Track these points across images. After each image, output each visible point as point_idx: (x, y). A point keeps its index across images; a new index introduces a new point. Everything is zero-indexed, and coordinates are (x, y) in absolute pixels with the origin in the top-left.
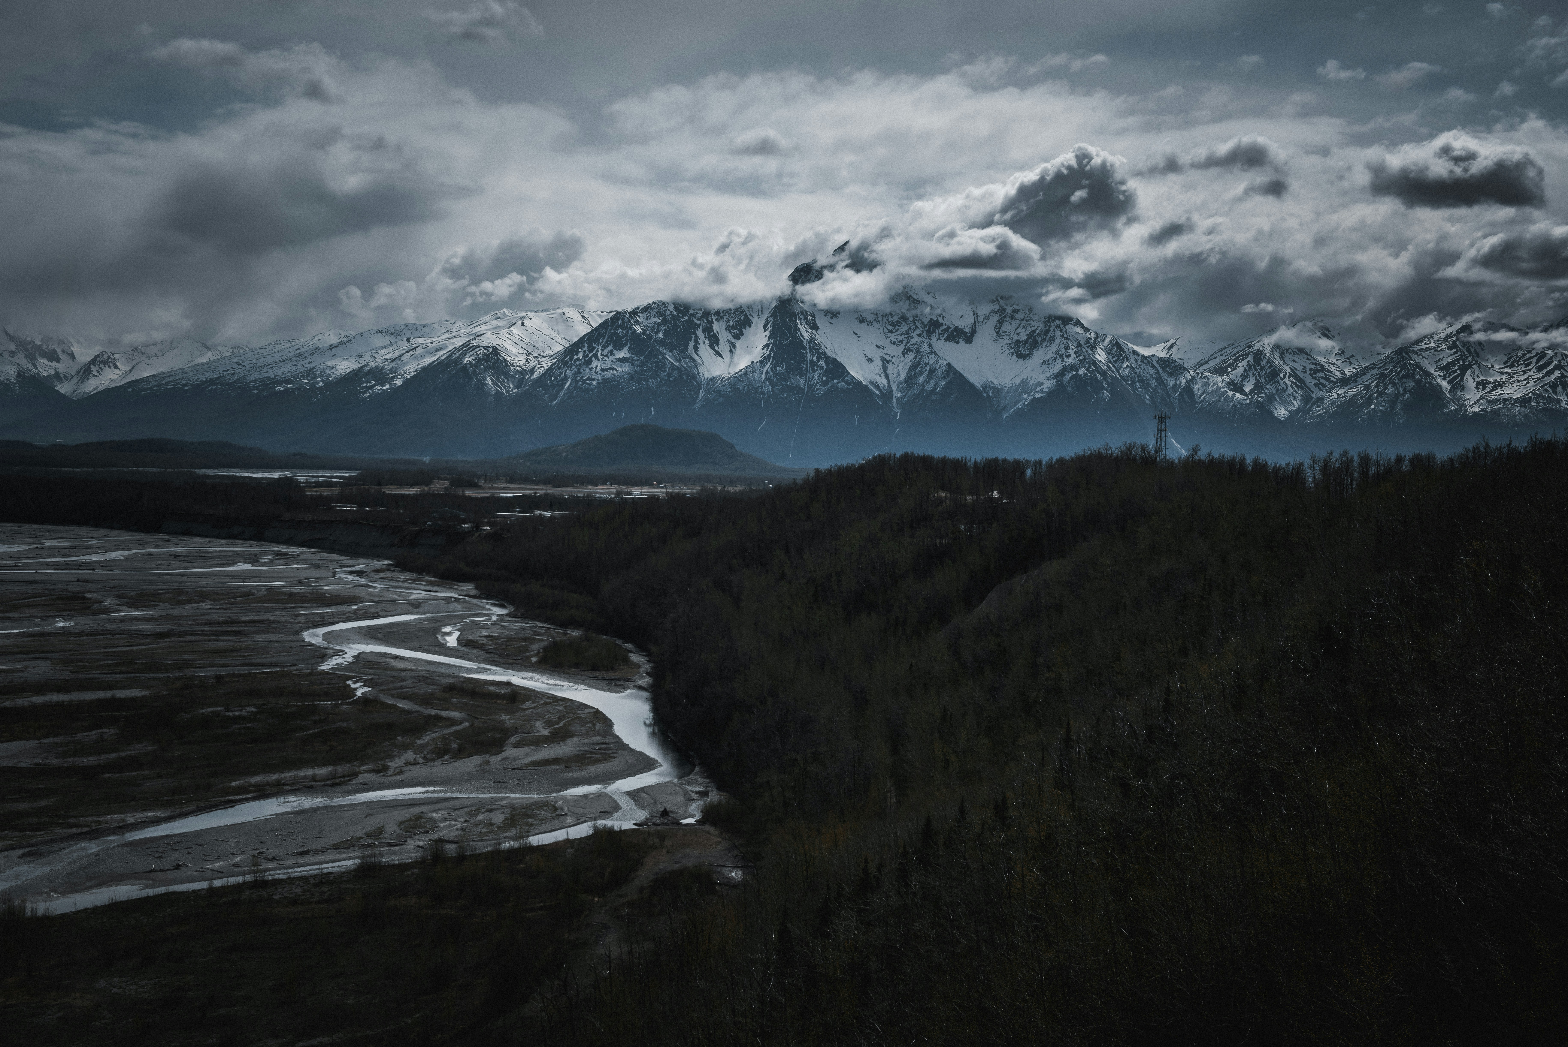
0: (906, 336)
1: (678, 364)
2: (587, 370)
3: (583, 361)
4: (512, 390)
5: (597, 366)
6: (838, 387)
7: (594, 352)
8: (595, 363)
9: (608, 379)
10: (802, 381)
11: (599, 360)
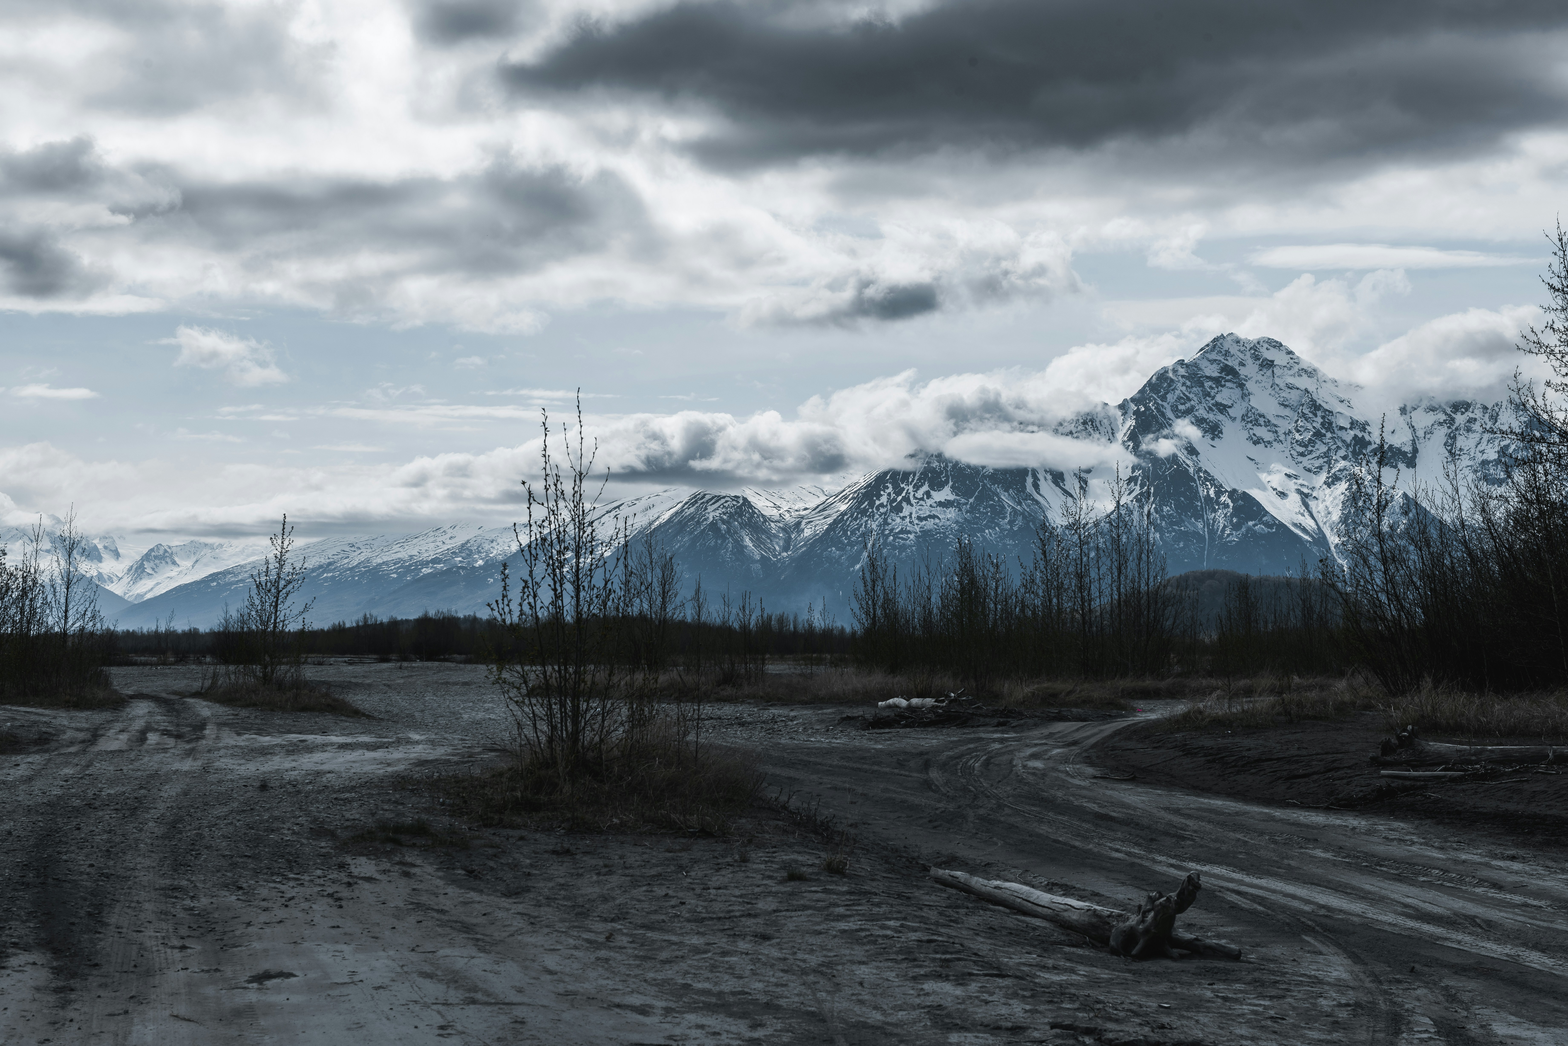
0: (1326, 459)
1: (1019, 508)
2: (898, 520)
3: (889, 507)
4: (780, 554)
5: (911, 514)
6: (1255, 532)
7: (904, 494)
8: (906, 510)
9: (930, 531)
10: (1200, 525)
11: (912, 505)
